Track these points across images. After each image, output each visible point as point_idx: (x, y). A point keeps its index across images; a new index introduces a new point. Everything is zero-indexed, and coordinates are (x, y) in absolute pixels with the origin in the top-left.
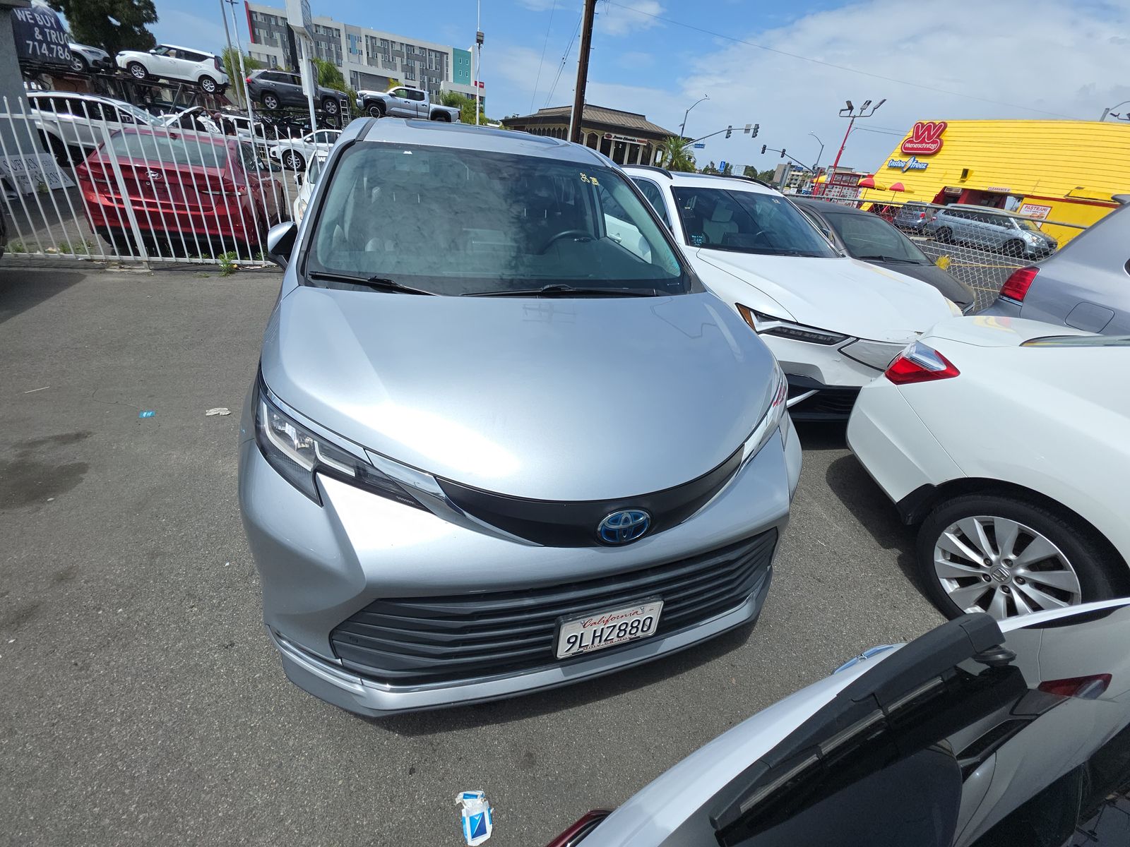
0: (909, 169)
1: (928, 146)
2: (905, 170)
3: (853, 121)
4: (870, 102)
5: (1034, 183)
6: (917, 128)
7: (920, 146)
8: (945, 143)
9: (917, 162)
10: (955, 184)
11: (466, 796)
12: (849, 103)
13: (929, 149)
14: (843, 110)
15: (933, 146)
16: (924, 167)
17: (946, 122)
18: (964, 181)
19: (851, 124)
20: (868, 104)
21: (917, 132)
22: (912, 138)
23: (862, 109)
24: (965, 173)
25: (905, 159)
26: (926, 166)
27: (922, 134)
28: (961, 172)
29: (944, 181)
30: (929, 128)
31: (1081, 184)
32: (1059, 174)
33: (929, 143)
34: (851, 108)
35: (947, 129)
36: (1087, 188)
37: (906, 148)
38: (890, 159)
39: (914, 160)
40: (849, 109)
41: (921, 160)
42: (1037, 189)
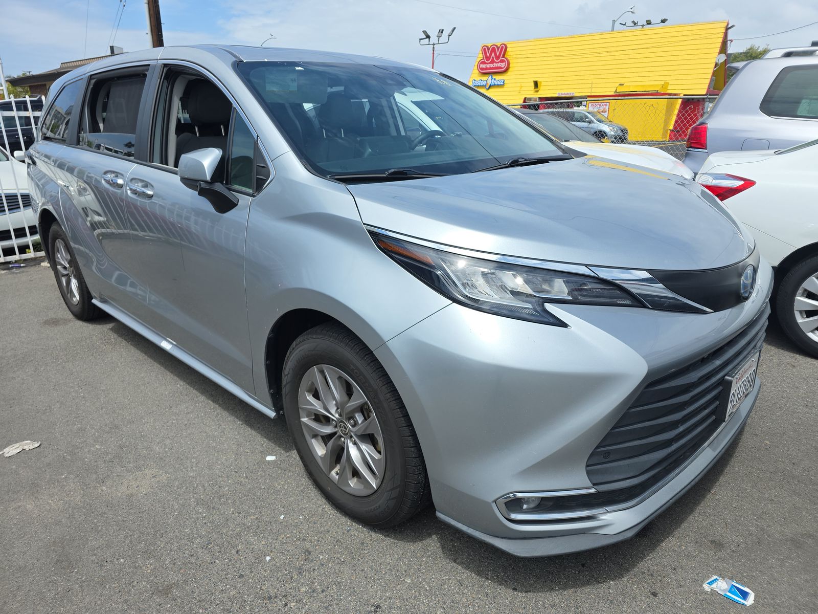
0: (490, 87)
1: (499, 65)
2: (487, 87)
3: (434, 48)
4: (443, 30)
5: (590, 86)
6: (485, 50)
7: (492, 66)
8: (511, 61)
9: (495, 80)
10: (531, 94)
11: (710, 583)
12: (425, 32)
13: (500, 68)
14: (421, 39)
15: (503, 65)
16: (502, 83)
17: (505, 43)
18: (538, 91)
19: (433, 51)
20: (442, 32)
21: (486, 54)
22: (483, 59)
23: (439, 37)
24: (536, 84)
25: (485, 78)
26: (503, 82)
27: (491, 54)
28: (533, 84)
29: (522, 93)
30: (493, 50)
31: (622, 81)
32: (603, 76)
33: (498, 63)
34: (428, 37)
35: (508, 49)
36: (626, 84)
37: (482, 69)
38: (472, 79)
39: (492, 79)
40: (427, 38)
41: (498, 77)
42: (593, 90)
